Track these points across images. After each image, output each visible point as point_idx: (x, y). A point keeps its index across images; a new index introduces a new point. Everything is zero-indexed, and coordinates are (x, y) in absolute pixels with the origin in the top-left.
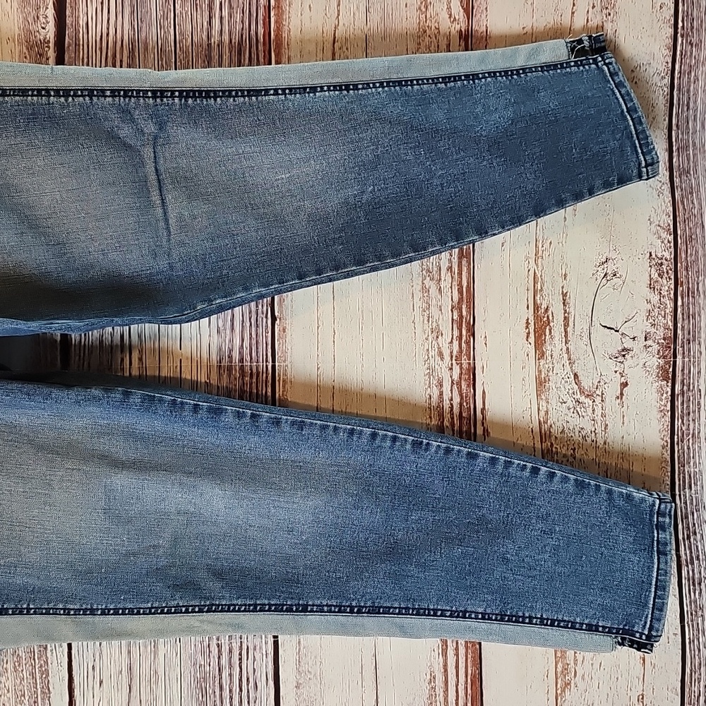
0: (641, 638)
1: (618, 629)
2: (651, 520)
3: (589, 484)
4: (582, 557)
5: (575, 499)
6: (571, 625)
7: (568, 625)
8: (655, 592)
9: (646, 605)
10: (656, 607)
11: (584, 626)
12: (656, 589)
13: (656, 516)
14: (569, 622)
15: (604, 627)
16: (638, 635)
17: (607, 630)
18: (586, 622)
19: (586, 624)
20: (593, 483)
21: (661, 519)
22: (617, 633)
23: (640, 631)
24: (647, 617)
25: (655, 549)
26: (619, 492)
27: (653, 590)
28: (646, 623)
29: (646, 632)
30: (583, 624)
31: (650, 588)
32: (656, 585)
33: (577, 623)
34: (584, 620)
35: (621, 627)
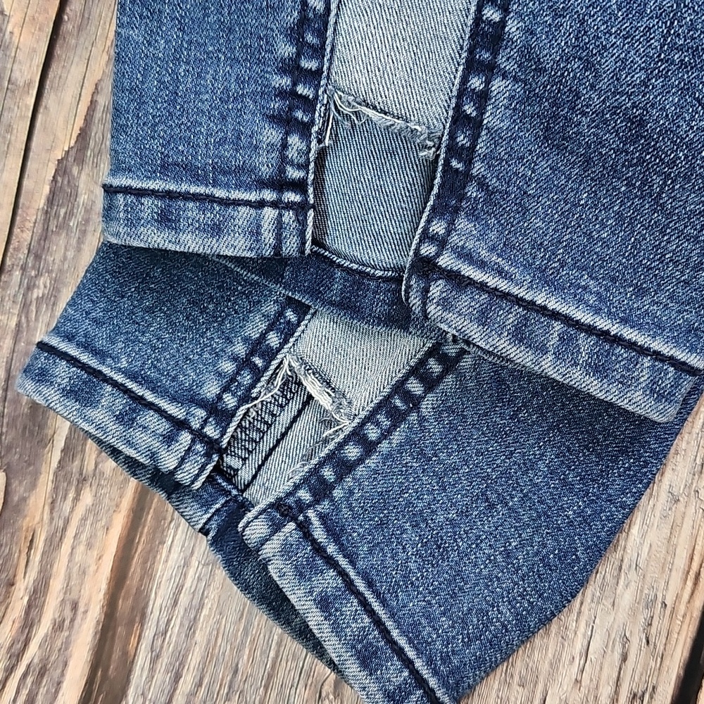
1: (467, 155)
9: (545, 279)
11: (493, 15)
12: (604, 335)
15: (482, 98)
16: (438, 228)
17: (469, 109)
18: (512, 27)
19: (503, 23)
22: (453, 150)
23: (454, 239)
24: (501, 272)
28: (482, 265)
29: (445, 261)
31: (611, 315)
35: (478, 168)
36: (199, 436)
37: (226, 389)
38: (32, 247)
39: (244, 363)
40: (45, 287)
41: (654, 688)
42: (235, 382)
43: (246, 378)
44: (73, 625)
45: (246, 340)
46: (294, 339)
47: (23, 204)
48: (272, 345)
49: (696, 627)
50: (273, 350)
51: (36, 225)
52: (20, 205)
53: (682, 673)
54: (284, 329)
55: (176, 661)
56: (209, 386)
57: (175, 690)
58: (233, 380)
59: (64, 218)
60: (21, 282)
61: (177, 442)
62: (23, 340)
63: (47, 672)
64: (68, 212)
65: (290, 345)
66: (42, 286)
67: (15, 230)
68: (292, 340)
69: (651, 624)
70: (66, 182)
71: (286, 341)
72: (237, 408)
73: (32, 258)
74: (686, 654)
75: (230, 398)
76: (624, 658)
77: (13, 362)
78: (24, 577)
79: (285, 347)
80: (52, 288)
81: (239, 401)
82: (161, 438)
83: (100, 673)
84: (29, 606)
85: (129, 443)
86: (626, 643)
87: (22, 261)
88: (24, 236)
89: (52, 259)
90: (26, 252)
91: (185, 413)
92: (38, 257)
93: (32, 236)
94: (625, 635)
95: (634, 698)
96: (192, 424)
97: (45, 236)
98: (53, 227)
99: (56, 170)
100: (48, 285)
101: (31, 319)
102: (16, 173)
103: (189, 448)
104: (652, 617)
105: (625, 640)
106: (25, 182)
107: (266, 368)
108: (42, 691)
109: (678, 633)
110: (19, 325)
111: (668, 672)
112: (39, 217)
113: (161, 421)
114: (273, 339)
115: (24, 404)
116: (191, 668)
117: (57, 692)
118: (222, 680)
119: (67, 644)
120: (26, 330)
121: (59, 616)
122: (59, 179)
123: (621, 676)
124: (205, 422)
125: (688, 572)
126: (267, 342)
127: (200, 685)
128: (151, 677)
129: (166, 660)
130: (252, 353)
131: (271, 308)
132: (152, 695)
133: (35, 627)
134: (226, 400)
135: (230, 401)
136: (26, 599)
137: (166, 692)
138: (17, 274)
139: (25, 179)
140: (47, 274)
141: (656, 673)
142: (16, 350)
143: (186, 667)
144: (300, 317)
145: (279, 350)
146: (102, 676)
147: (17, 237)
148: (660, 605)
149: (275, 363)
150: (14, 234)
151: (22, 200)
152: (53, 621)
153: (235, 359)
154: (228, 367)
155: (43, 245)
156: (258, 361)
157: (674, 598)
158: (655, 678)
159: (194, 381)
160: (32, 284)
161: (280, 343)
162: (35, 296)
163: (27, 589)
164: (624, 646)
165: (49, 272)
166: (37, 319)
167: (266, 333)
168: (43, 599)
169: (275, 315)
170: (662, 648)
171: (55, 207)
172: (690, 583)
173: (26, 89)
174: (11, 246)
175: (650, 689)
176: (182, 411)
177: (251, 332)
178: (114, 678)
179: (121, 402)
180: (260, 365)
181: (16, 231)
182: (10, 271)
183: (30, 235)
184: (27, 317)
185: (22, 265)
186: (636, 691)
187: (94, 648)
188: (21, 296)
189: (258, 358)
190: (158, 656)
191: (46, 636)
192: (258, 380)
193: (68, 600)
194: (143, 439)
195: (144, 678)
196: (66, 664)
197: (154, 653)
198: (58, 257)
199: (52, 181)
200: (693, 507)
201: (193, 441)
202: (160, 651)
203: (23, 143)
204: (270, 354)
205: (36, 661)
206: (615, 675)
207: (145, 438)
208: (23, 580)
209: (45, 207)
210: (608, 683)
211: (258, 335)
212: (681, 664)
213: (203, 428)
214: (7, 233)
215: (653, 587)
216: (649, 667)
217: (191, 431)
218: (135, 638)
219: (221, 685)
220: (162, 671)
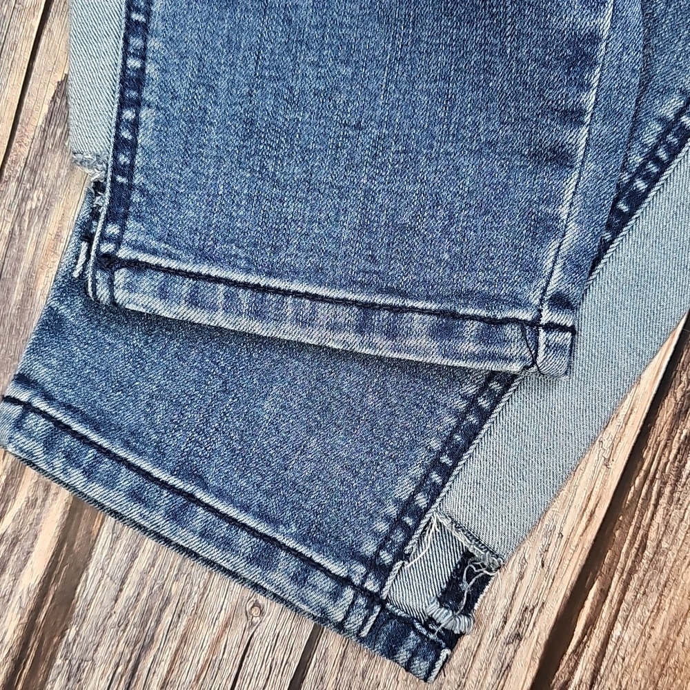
0: (103, 238)
1: (129, 171)
2: (466, 296)
3: (584, 86)
4: (347, 63)
5: (529, 36)
6: (137, 22)
7: (138, 10)
8: (246, 286)
10: (201, 283)
11: (134, 63)
13: (483, 313)
14: (148, 14)
15: (135, 125)
16: (114, 229)
17: (126, 135)
18: (151, 69)
20: (589, 99)
21: (472, 327)
22: (117, 169)
23: (128, 236)
24: (169, 256)
25: (379, 299)
26: (561, 191)
27: (253, 279)
28: (154, 252)
30: (144, 58)
31: (258, 272)
32: (266, 289)
33: (145, 41)
34: (155, 60)
35: (138, 179)
36: (360, 590)
37: (381, 547)
38: (28, 162)
39: (397, 523)
40: (38, 200)
41: (543, 603)
42: (389, 541)
43: (399, 537)
44: (44, 505)
45: (397, 501)
46: (440, 499)
47: (23, 120)
48: (420, 505)
49: (586, 556)
50: (421, 510)
51: (34, 140)
52: (20, 121)
53: (568, 593)
54: (430, 490)
55: (134, 543)
56: (366, 546)
57: (131, 567)
58: (387, 538)
59: (60, 137)
60: (16, 193)
61: (342, 597)
62: (15, 247)
63: (19, 543)
64: (64, 133)
65: (437, 504)
66: (35, 199)
67: (13, 144)
68: (438, 500)
69: (548, 551)
70: (64, 104)
71: (432, 502)
72: (393, 563)
73: (27, 172)
74: (574, 578)
75: (386, 555)
76: (521, 577)
77: (5, 265)
78: (3, 459)
79: (433, 507)
80: (44, 202)
81: (394, 557)
82: (328, 595)
83: (65, 547)
84: (6, 485)
85: (304, 601)
86: (524, 564)
87: (18, 173)
88: (22, 151)
89: (47, 175)
90: (23, 165)
91: (346, 572)
92: (33, 172)
93: (29, 151)
94: (524, 557)
95: (525, 611)
96: (354, 580)
97: (41, 153)
98: (49, 144)
99: (55, 91)
100: (41, 198)
101: (24, 227)
102: (18, 89)
103: (353, 603)
104: (549, 545)
105: (524, 561)
106: (26, 100)
107: (416, 526)
108: (14, 558)
109: (570, 561)
110: (12, 232)
111: (556, 592)
112: (37, 134)
113: (326, 580)
114: (421, 500)
115: (12, 305)
116: (147, 551)
117: (26, 560)
118: (173, 563)
119: (38, 520)
120: (18, 237)
121: (33, 496)
122: (58, 100)
123: (517, 591)
124: (366, 577)
125: (585, 510)
126: (416, 503)
127: (153, 566)
128: (110, 555)
129: (124, 542)
130: (402, 513)
131: (417, 471)
132: (110, 570)
133: (10, 503)
134: (382, 557)
135: (386, 557)
136: (4, 477)
137: (123, 569)
138: (13, 185)
139: (26, 97)
140: (41, 188)
141: (547, 592)
142: (8, 255)
143: (142, 550)
144: (444, 479)
145: (427, 510)
146: (67, 550)
147: (15, 151)
148: (557, 535)
149: (424, 522)
150: (13, 147)
151: (21, 116)
152: (27, 499)
153: (387, 518)
154: (382, 527)
155: (39, 160)
156: (409, 521)
157: (570, 531)
158: (546, 596)
159: (353, 542)
160: (26, 196)
161: (427, 503)
162: (28, 207)
163: (5, 469)
164: (522, 566)
165: (43, 186)
166: (29, 229)
167: (414, 495)
168: (19, 479)
169: (421, 477)
170: (554, 571)
171: (53, 127)
172: (585, 519)
173: (32, 10)
174: (9, 159)
175: (540, 605)
176: (344, 569)
177: (400, 494)
178: (78, 553)
179: (294, 565)
180: (411, 524)
181: (15, 144)
182: (7, 181)
183: (28, 150)
184: (20, 226)
185: (18, 177)
186: (528, 605)
187: (61, 526)
188: (16, 206)
189: (408, 518)
190: (118, 538)
191: (20, 511)
192: (410, 538)
193: (42, 482)
194: (314, 597)
195: (104, 556)
196: (36, 537)
197: (115, 535)
198: (52, 173)
199: (51, 101)
200: (597, 455)
201: (355, 596)
202: (120, 534)
203: (25, 62)
204: (419, 514)
205: (9, 531)
206: (512, 590)
207: (315, 596)
208: (2, 461)
209: (43, 126)
210: (505, 597)
211: (407, 497)
212: (569, 586)
213: (363, 583)
214: (6, 146)
215: (553, 520)
216: (542, 586)
217: (354, 587)
218: (98, 520)
219: (171, 568)
220: (120, 551)
